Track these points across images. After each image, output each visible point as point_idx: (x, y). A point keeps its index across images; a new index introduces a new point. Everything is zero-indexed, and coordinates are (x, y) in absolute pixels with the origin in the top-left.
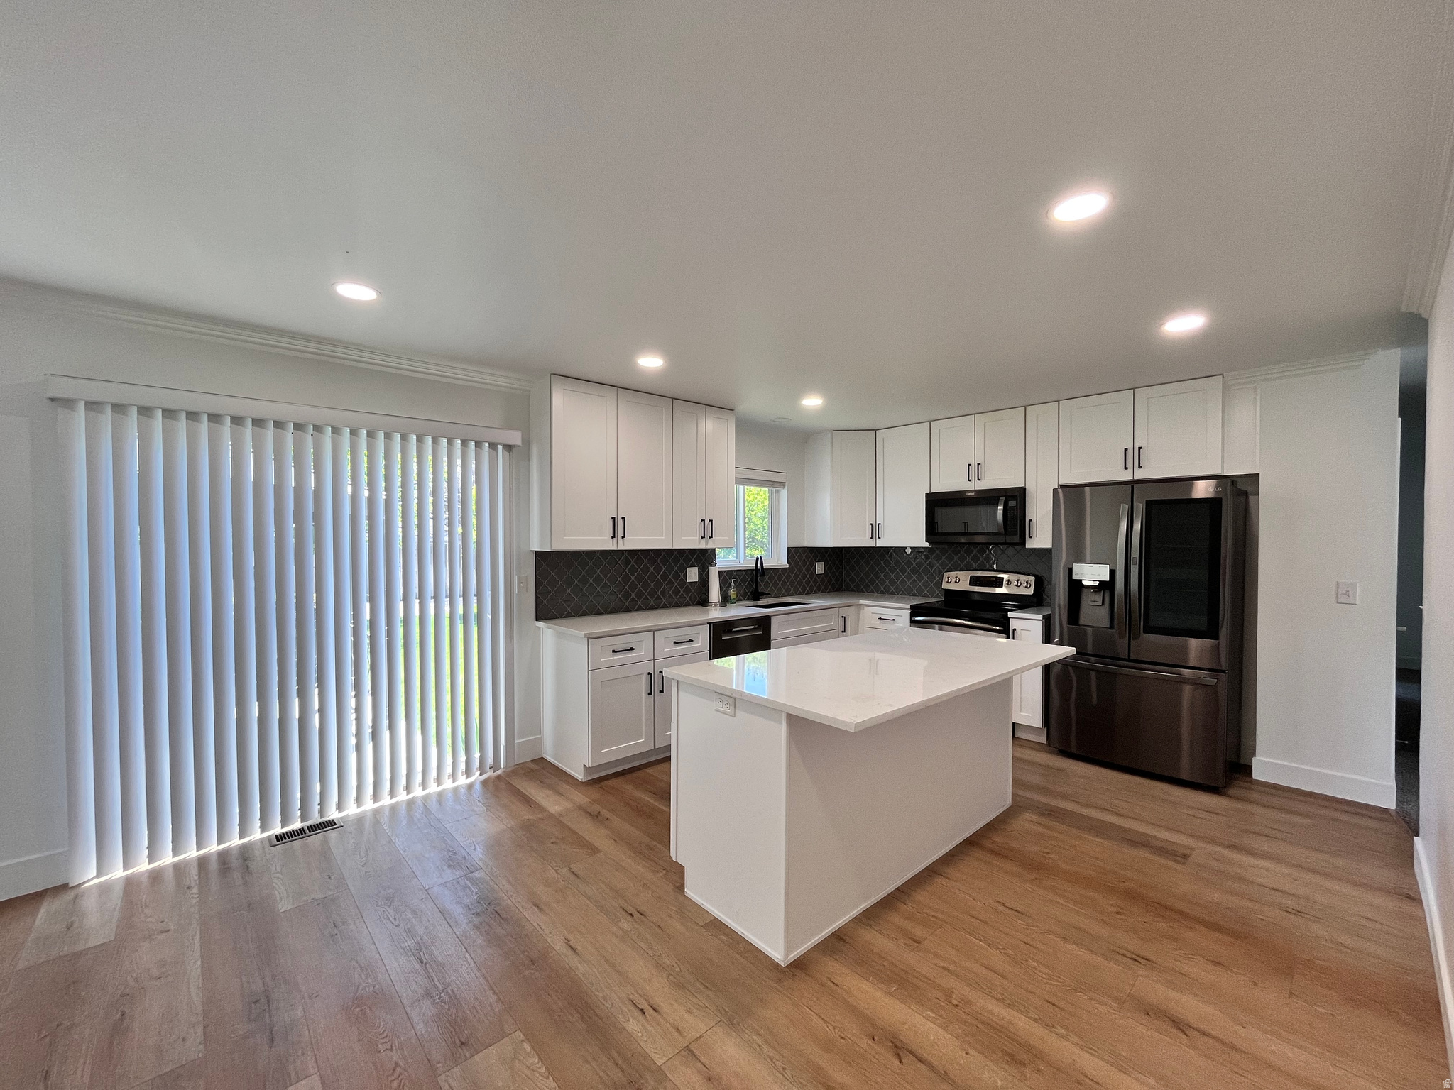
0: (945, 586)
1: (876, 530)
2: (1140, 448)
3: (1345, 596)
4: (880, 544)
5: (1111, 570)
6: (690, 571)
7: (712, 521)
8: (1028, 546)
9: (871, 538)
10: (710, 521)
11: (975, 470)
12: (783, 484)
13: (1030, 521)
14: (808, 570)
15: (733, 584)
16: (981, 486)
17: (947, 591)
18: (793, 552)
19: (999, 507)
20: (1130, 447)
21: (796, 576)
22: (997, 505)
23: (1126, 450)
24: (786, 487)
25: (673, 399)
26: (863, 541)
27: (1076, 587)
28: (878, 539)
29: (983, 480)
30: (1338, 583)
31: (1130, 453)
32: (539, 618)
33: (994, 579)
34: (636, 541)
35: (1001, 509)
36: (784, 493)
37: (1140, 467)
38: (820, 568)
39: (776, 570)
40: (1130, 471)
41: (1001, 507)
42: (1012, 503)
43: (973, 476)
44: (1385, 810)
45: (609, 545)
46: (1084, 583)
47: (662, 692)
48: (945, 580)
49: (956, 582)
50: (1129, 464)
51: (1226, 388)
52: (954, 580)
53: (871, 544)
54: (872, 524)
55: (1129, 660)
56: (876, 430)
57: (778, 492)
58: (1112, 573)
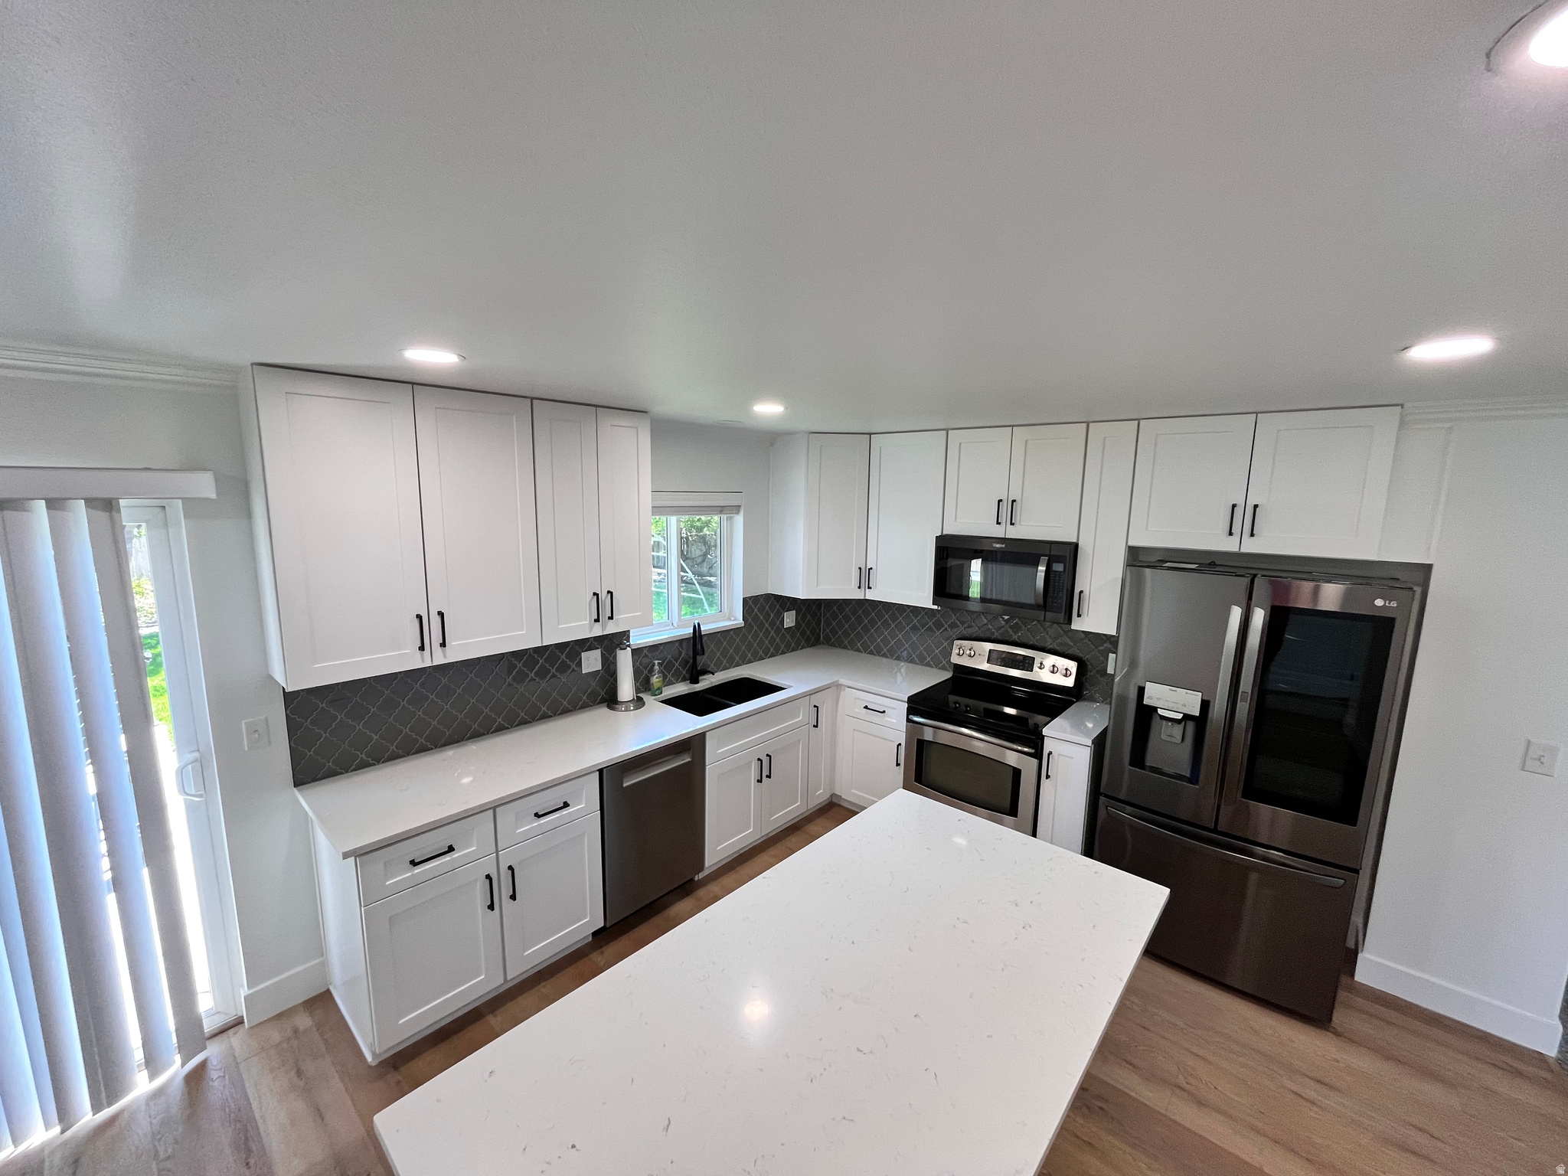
0: (955, 659)
1: (865, 576)
2: (1256, 506)
3: (1537, 761)
4: (871, 595)
5: (1203, 701)
6: (588, 659)
7: (612, 593)
8: (1074, 627)
9: (859, 587)
10: (609, 592)
11: (1007, 509)
12: (737, 509)
13: (1081, 592)
14: (772, 624)
15: (656, 667)
16: (1013, 533)
17: (958, 668)
18: (751, 604)
19: (1040, 568)
20: (1240, 502)
21: (756, 636)
22: (1037, 565)
23: (1234, 506)
24: (742, 513)
25: (532, 399)
26: (848, 591)
27: (1146, 714)
28: (867, 590)
29: (1017, 526)
30: (1529, 742)
31: (1239, 512)
32: (298, 783)
33: (1021, 658)
34: (465, 646)
35: (1041, 571)
36: (739, 520)
37: (1252, 535)
38: (789, 619)
39: (725, 633)
40: (1236, 538)
41: (1042, 568)
42: (1058, 567)
43: (1005, 516)
44: (1541, 1057)
45: (417, 661)
46: (1160, 711)
47: (513, 897)
48: (955, 651)
49: (970, 656)
50: (1236, 529)
51: (1402, 424)
52: (968, 652)
53: (858, 595)
54: (860, 569)
55: (1215, 831)
56: (870, 434)
57: (730, 519)
58: (1205, 705)
